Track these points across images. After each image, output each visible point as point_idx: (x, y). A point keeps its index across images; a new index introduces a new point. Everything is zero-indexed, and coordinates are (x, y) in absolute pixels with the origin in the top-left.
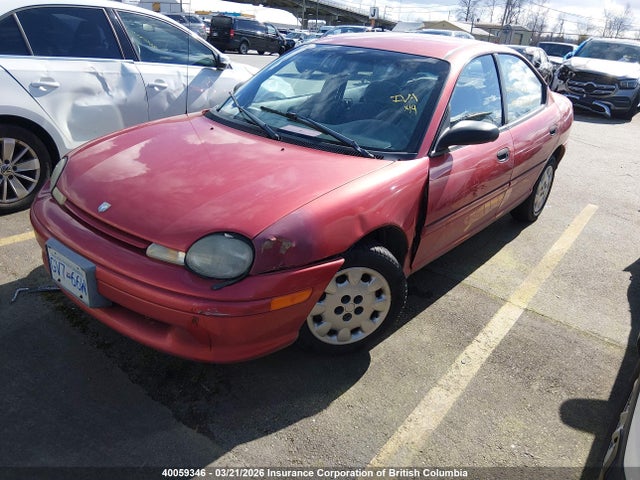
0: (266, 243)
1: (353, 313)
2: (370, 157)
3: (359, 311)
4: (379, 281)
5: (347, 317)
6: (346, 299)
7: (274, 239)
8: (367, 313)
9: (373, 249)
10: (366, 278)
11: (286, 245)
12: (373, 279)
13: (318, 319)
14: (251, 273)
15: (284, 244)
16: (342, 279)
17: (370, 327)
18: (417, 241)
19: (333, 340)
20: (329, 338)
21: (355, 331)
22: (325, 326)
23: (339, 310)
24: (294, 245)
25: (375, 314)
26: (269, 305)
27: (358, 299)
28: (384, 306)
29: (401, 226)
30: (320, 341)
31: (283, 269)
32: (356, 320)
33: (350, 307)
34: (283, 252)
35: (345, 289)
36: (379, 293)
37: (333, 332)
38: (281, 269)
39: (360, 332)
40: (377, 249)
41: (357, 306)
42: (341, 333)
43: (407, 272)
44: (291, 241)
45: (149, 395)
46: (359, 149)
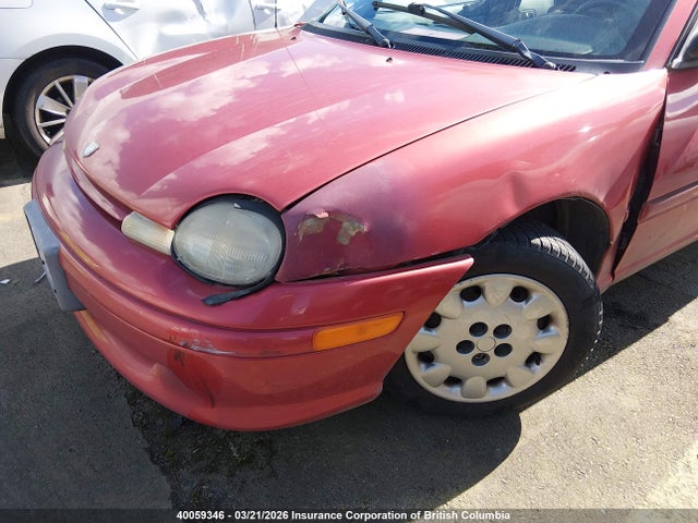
0: (309, 222)
1: (491, 353)
2: (549, 68)
3: (503, 350)
4: (545, 300)
5: (481, 359)
6: (478, 329)
7: (326, 215)
8: (519, 354)
9: (536, 241)
10: (520, 294)
11: (350, 229)
12: (534, 296)
13: (427, 358)
14: (278, 277)
15: (345, 224)
16: (473, 294)
17: (524, 379)
18: (629, 228)
19: (454, 394)
20: (447, 388)
21: (494, 382)
22: (440, 370)
23: (464, 347)
24: (365, 229)
25: (535, 358)
26: (311, 340)
27: (503, 330)
28: (554, 344)
29: (601, 199)
30: (429, 393)
31: (347, 274)
32: (496, 366)
33: (485, 343)
34: (345, 241)
35: (477, 312)
36: (544, 323)
37: (453, 381)
38: (341, 273)
39: (504, 385)
40: (547, 241)
41: (500, 341)
42: (469, 383)
43: (604, 282)
44: (360, 221)
45: (146, 450)
46: (528, 54)
